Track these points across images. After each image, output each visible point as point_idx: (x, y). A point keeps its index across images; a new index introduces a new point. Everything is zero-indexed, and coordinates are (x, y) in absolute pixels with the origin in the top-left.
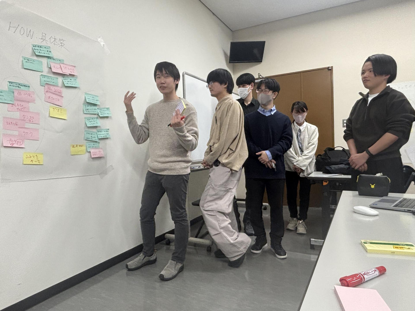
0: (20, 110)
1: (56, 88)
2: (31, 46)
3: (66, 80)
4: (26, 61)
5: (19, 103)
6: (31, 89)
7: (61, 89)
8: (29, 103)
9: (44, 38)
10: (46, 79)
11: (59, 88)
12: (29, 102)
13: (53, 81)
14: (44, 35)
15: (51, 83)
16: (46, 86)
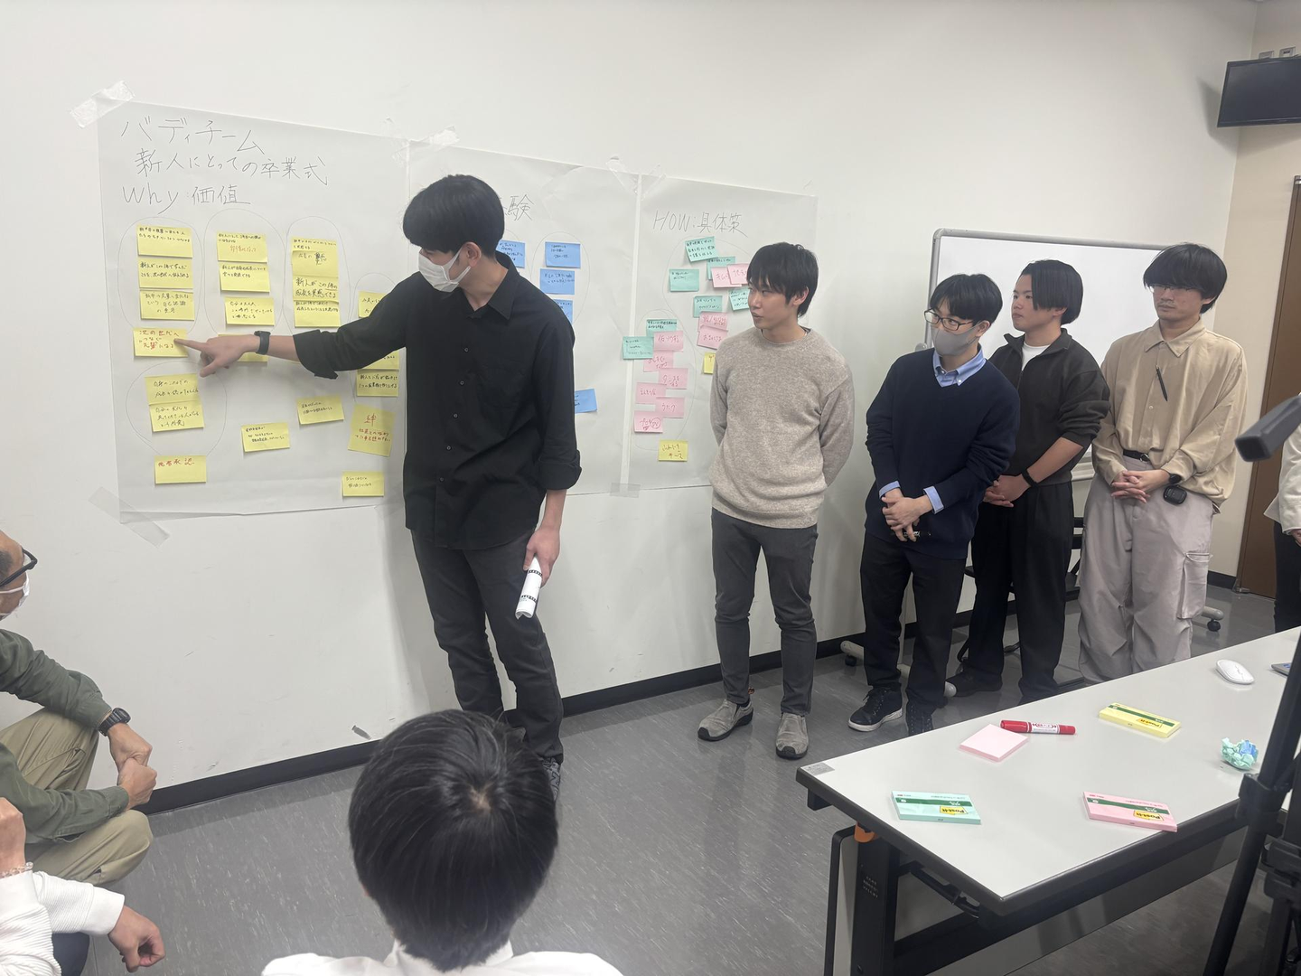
0: (661, 367)
1: (717, 317)
2: (685, 245)
3: (734, 298)
4: (675, 275)
5: (660, 355)
6: (679, 327)
7: (726, 317)
8: (675, 353)
9: (706, 223)
10: (703, 303)
11: (722, 317)
12: (673, 351)
13: (713, 303)
14: (706, 216)
15: (711, 309)
16: (702, 318)
